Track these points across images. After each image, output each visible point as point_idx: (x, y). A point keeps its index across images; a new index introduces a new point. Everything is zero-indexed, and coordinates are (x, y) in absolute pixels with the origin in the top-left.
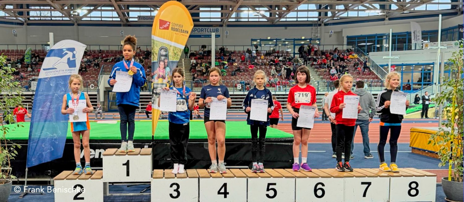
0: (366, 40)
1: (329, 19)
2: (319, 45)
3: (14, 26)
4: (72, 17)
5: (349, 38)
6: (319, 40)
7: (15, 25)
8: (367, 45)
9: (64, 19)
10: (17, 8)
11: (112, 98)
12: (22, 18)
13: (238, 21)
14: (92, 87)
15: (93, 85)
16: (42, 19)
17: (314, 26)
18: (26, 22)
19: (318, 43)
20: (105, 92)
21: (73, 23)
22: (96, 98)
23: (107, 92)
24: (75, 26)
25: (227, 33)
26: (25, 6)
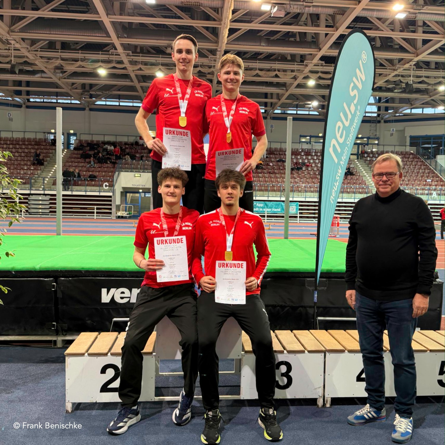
0: (432, 140)
1: (390, 115)
2: (378, 144)
3: (9, 108)
4: (83, 100)
5: (412, 138)
6: (378, 139)
7: (11, 106)
8: (433, 147)
9: (73, 102)
10: (14, 86)
11: (130, 200)
12: (20, 98)
13: (284, 113)
14: (106, 186)
15: (108, 184)
16: (45, 100)
17: (373, 123)
18: (25, 104)
19: (377, 142)
20: (122, 192)
21: (84, 107)
22: (111, 201)
23: (124, 194)
24: (87, 111)
25: (272, 126)
26: (23, 84)
